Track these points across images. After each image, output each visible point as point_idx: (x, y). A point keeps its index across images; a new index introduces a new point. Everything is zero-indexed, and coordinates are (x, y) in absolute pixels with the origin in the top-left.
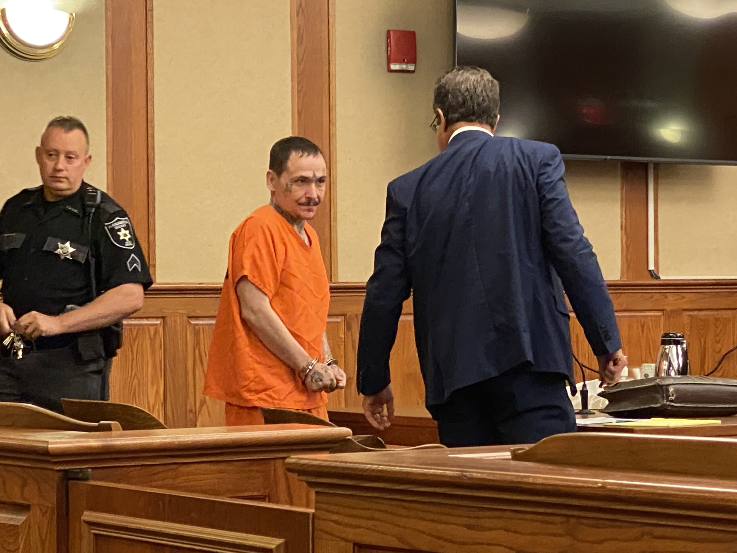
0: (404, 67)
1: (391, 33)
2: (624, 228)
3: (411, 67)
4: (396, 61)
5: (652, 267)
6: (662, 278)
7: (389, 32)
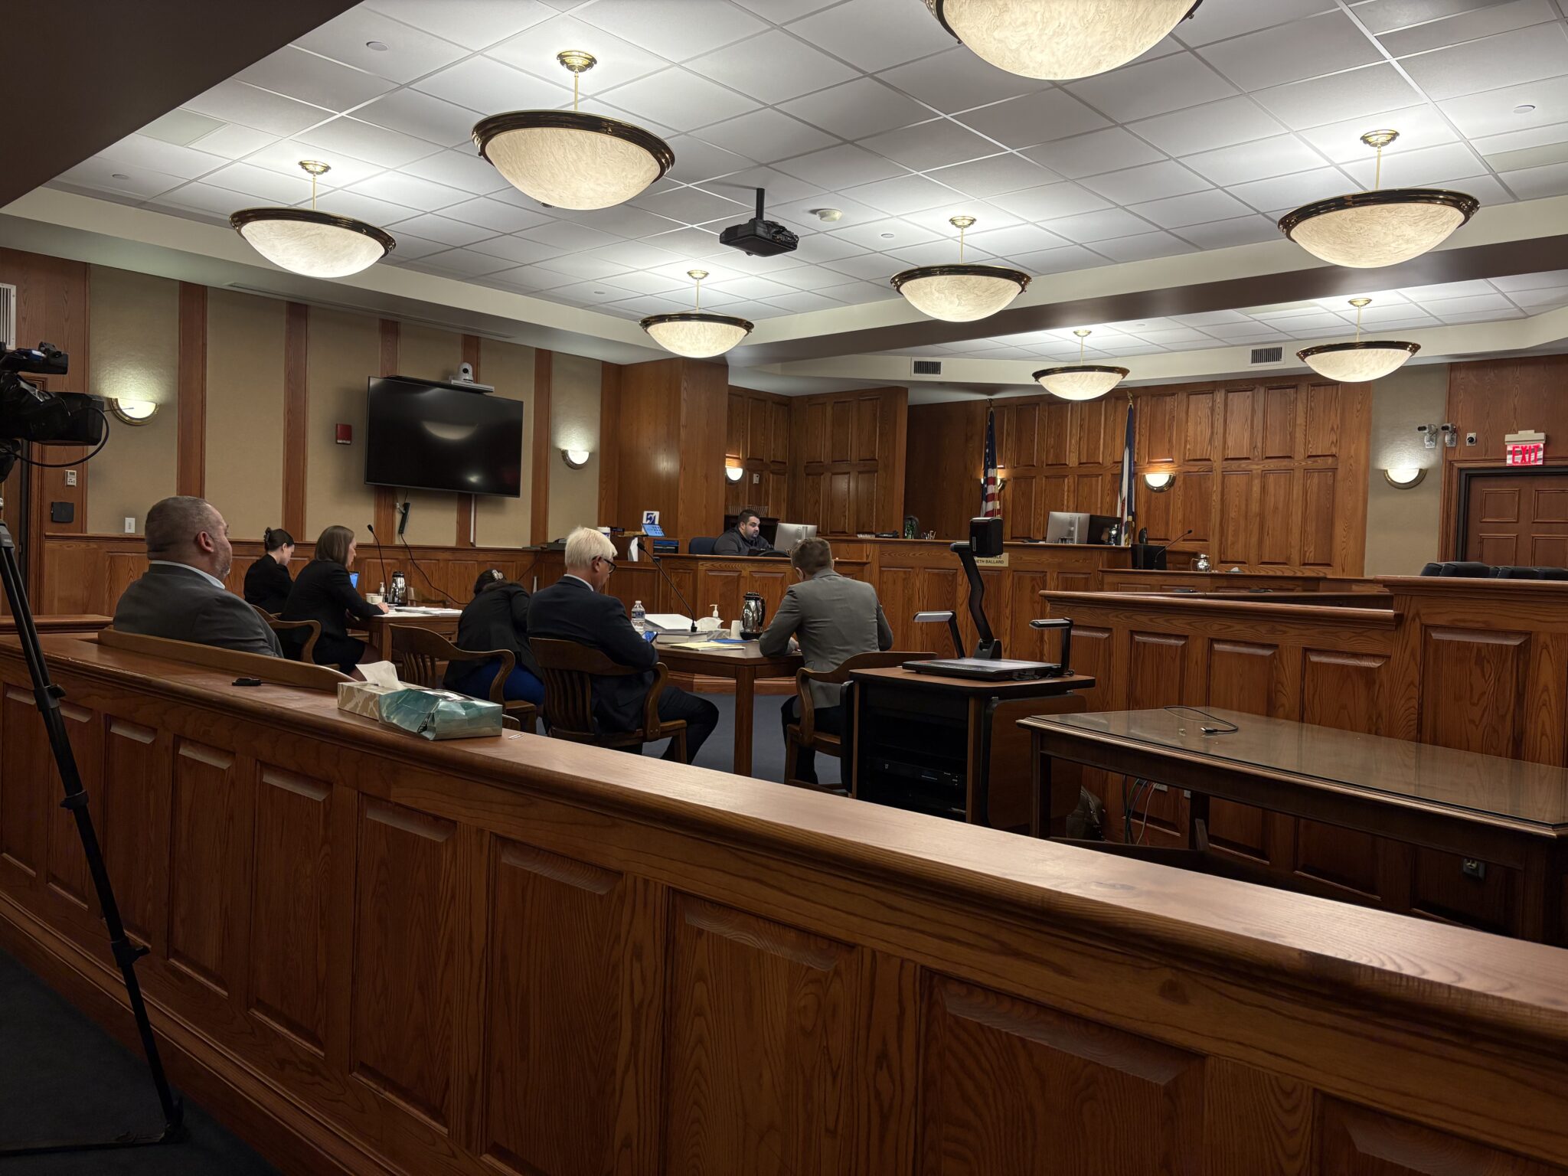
0: (344, 442)
1: (339, 426)
2: (458, 523)
3: (349, 442)
4: (340, 439)
5: (472, 541)
6: (477, 546)
7: (337, 425)
